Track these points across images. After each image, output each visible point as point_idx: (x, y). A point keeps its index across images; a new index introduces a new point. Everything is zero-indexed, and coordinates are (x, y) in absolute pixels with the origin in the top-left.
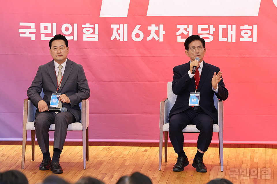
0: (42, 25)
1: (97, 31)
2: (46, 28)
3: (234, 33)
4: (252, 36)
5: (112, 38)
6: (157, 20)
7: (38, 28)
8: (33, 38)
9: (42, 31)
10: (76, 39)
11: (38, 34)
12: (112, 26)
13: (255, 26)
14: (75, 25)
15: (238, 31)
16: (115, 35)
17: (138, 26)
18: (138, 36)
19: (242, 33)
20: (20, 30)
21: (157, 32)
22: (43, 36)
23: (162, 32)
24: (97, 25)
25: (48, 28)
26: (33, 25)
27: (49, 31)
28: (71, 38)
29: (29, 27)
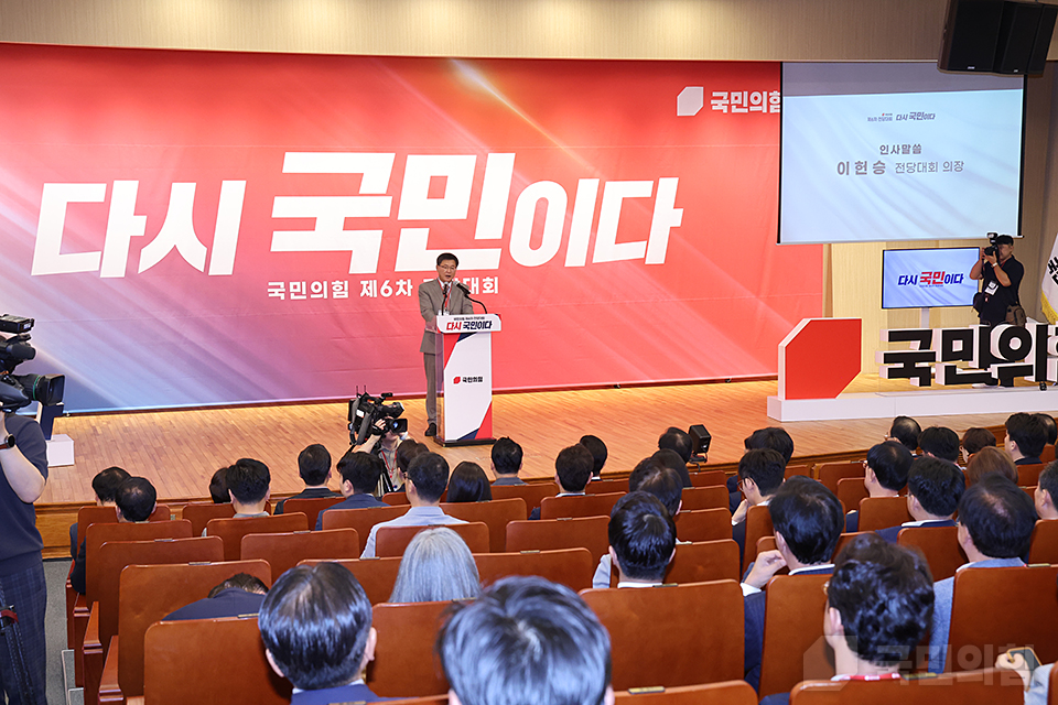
0: (292, 284)
1: (346, 288)
2: (295, 287)
3: (477, 285)
4: (493, 288)
5: (362, 295)
6: (405, 275)
7: (287, 287)
8: (283, 298)
9: (292, 290)
10: (326, 297)
11: (287, 293)
12: (362, 282)
13: (496, 279)
14: (325, 283)
15: (481, 283)
16: (365, 291)
17: (387, 282)
18: (386, 291)
19: (485, 286)
20: (269, 290)
21: (405, 287)
22: (292, 295)
23: (410, 287)
24: (346, 282)
25: (297, 287)
26: (282, 284)
27: (298, 290)
28: (321, 296)
29: (279, 287)
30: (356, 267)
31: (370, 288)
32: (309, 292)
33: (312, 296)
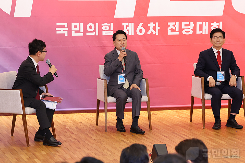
0: (73, 25)
1: (112, 29)
2: (75, 27)
3: (206, 28)
6: (155, 19)
7: (70, 27)
8: (66, 35)
9: (73, 29)
10: (97, 34)
11: (70, 31)
12: (123, 24)
13: (221, 23)
14: (97, 24)
17: (141, 24)
18: (141, 31)
19: (212, 28)
20: (57, 29)
21: (154, 28)
22: (73, 33)
23: (158, 28)
24: (112, 24)
25: (77, 27)
26: (66, 25)
27: (77, 29)
28: (93, 34)
29: (63, 27)
30: (119, 14)
31: (128, 28)
32: (85, 31)
33: (88, 34)
